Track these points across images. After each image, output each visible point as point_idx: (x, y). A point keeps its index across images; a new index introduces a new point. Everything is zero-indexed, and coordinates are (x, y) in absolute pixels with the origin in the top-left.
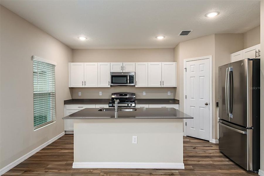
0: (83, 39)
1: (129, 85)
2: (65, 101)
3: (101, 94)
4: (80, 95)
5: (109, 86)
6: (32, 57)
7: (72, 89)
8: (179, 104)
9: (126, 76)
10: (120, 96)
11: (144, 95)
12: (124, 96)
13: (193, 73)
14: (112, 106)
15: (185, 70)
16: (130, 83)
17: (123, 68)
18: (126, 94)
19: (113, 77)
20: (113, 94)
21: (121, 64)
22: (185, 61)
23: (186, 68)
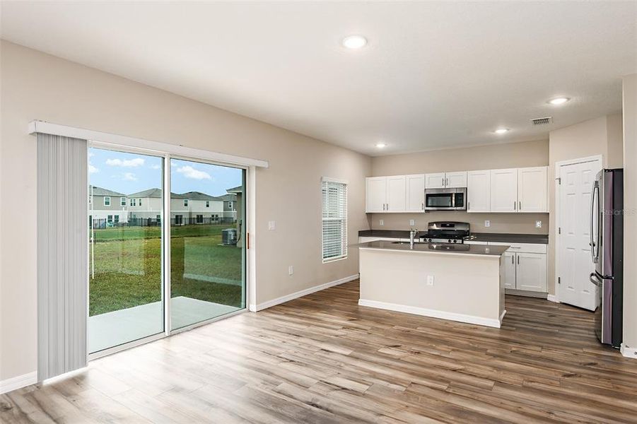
0: (381, 146)
1: (455, 208)
2: (359, 232)
3: (412, 223)
4: (381, 225)
5: (424, 211)
6: (322, 178)
7: (370, 215)
8: (548, 243)
9: (451, 195)
10: (442, 227)
11: (487, 227)
12: (448, 226)
13: (571, 186)
16: (456, 205)
17: (445, 181)
18: (452, 224)
19: (428, 196)
20: (431, 224)
21: (442, 175)
22: (558, 164)
23: (560, 179)
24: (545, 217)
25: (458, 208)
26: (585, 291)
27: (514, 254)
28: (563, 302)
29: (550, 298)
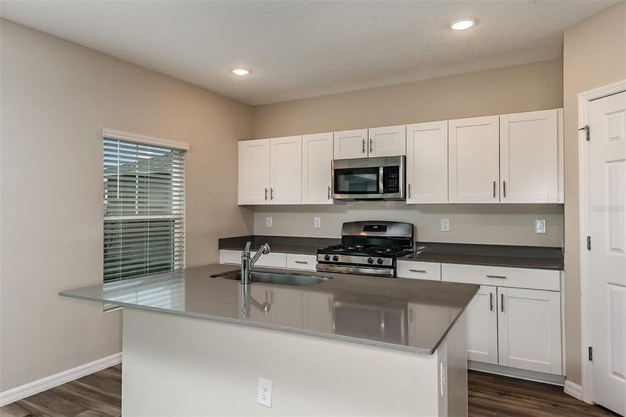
1: (384, 196)
2: (220, 241)
5: (332, 202)
7: (249, 210)
8: (561, 268)
9: (376, 170)
10: (364, 231)
12: (375, 230)
14: (324, 260)
15: (583, 134)
16: (386, 190)
17: (368, 144)
18: (382, 226)
19: (337, 173)
20: (346, 226)
21: (362, 133)
22: (582, 99)
23: (588, 128)
24: (556, 211)
25: (389, 195)
26: (615, 373)
27: (493, 290)
28: (598, 403)
29: (571, 388)
